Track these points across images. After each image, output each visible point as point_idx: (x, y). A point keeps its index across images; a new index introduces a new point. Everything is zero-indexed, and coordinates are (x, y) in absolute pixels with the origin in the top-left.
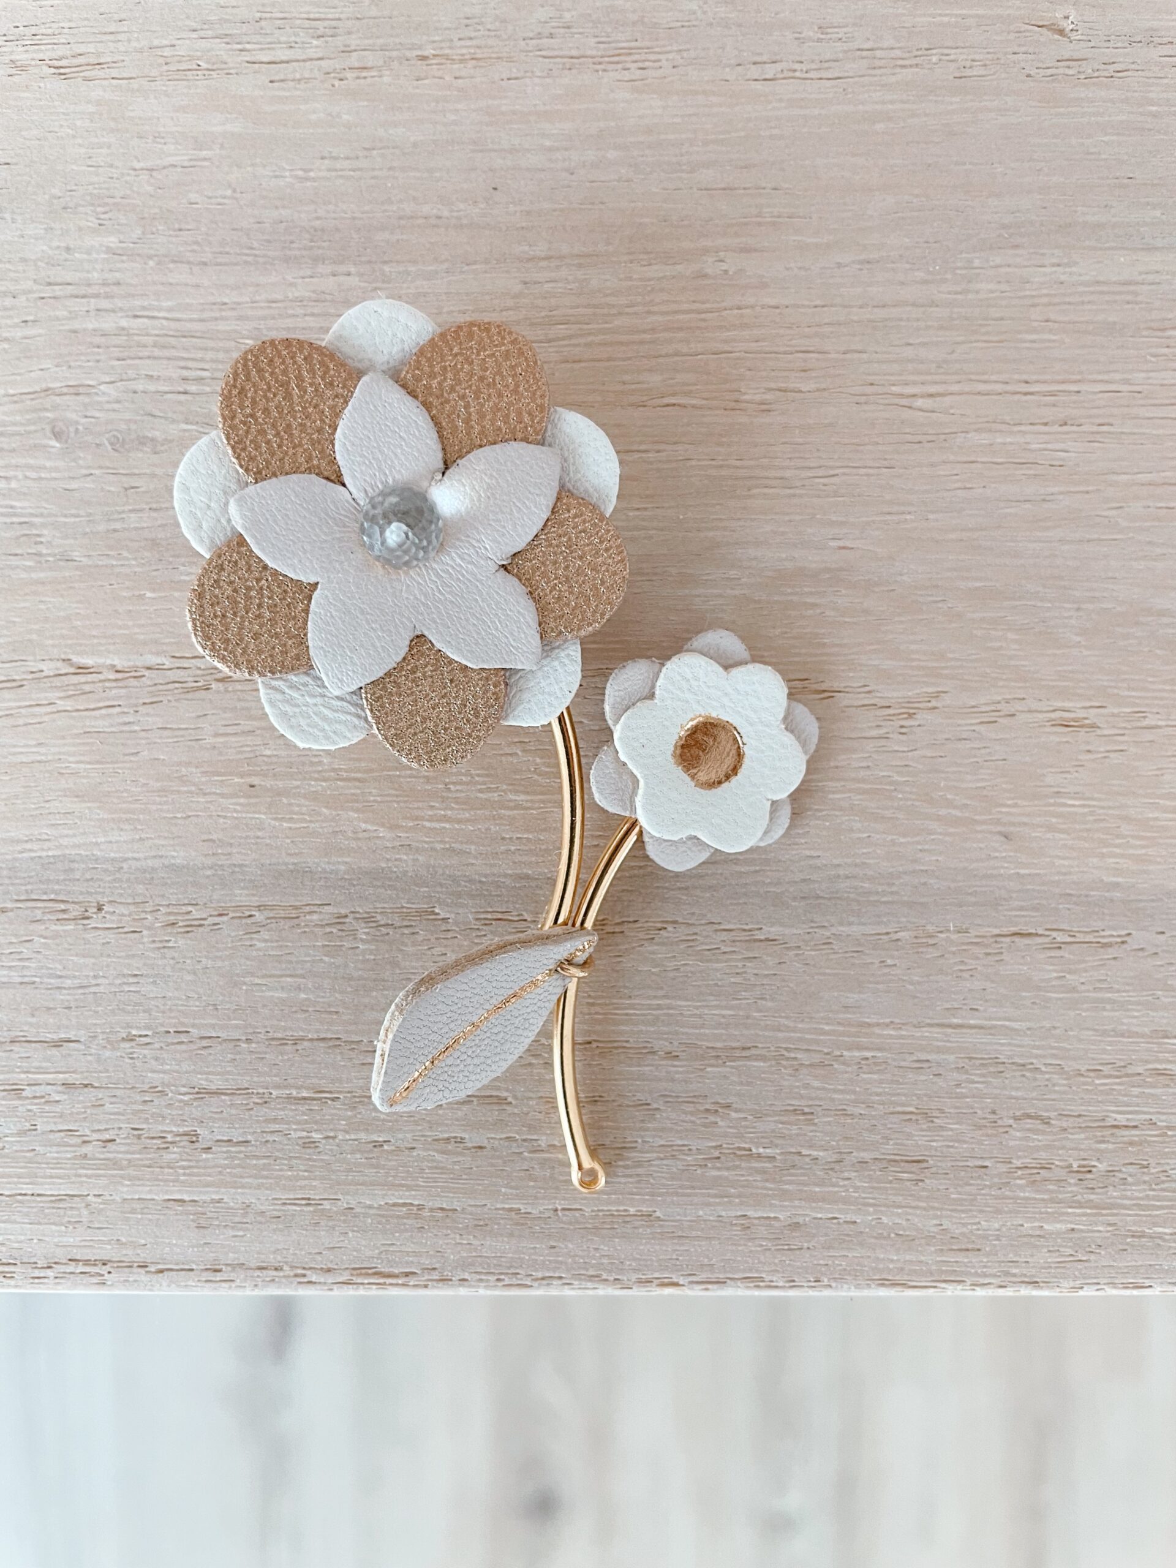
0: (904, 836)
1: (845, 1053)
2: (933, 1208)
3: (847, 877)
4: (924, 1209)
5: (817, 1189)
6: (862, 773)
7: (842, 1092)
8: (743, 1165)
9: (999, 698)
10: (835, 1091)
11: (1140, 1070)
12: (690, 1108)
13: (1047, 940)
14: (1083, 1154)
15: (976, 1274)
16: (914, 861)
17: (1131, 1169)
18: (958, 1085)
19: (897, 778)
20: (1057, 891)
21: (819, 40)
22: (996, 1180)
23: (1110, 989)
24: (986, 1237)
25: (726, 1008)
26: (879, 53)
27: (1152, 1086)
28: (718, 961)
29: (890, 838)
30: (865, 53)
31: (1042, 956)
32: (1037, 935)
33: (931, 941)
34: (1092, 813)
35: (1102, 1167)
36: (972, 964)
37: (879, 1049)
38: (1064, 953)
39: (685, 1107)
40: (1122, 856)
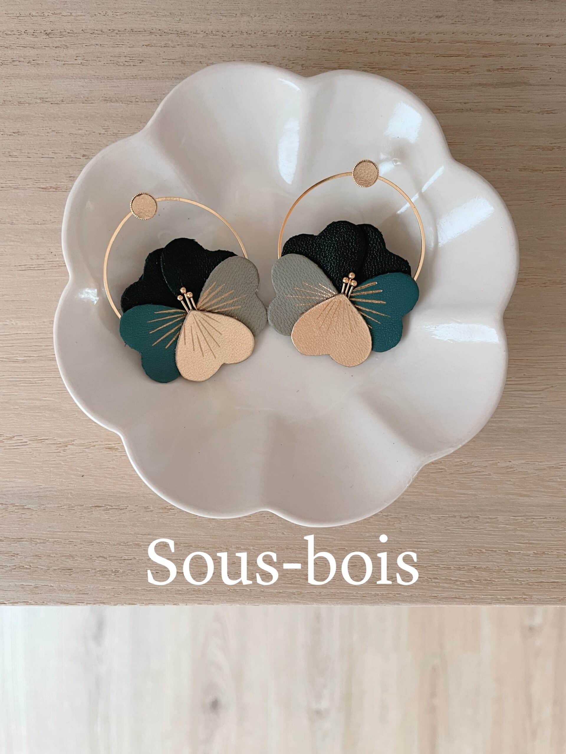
0: (65, 479)
1: (50, 540)
2: (75, 582)
3: (50, 491)
4: (72, 582)
5: (42, 577)
6: (54, 462)
7: (49, 550)
8: (23, 571)
9: (91, 441)
10: (47, 550)
11: (131, 544)
12: (7, 555)
13: (105, 508)
14: (116, 567)
15: (87, 600)
16: (68, 486)
17: (129, 571)
18: (81, 548)
19: (63, 463)
20: (108, 494)
21: (38, 259)
22: (92, 574)
23: (123, 521)
24: (89, 590)
25: (17, 527)
26: (54, 263)
27: (135, 548)
28: (14, 514)
29: (61, 480)
30: (50, 262)
31: (103, 512)
32: (103, 506)
33: (73, 508)
34: (117, 473)
35: (121, 571)
36: (84, 515)
37: (59, 538)
38: (110, 511)
39: (6, 554)
40: (126, 485)
